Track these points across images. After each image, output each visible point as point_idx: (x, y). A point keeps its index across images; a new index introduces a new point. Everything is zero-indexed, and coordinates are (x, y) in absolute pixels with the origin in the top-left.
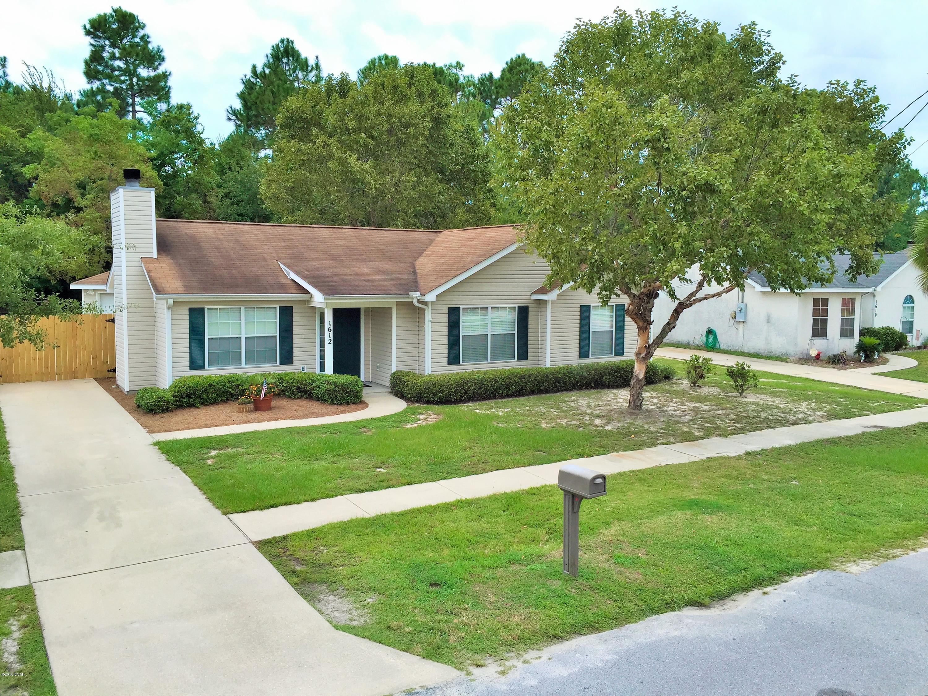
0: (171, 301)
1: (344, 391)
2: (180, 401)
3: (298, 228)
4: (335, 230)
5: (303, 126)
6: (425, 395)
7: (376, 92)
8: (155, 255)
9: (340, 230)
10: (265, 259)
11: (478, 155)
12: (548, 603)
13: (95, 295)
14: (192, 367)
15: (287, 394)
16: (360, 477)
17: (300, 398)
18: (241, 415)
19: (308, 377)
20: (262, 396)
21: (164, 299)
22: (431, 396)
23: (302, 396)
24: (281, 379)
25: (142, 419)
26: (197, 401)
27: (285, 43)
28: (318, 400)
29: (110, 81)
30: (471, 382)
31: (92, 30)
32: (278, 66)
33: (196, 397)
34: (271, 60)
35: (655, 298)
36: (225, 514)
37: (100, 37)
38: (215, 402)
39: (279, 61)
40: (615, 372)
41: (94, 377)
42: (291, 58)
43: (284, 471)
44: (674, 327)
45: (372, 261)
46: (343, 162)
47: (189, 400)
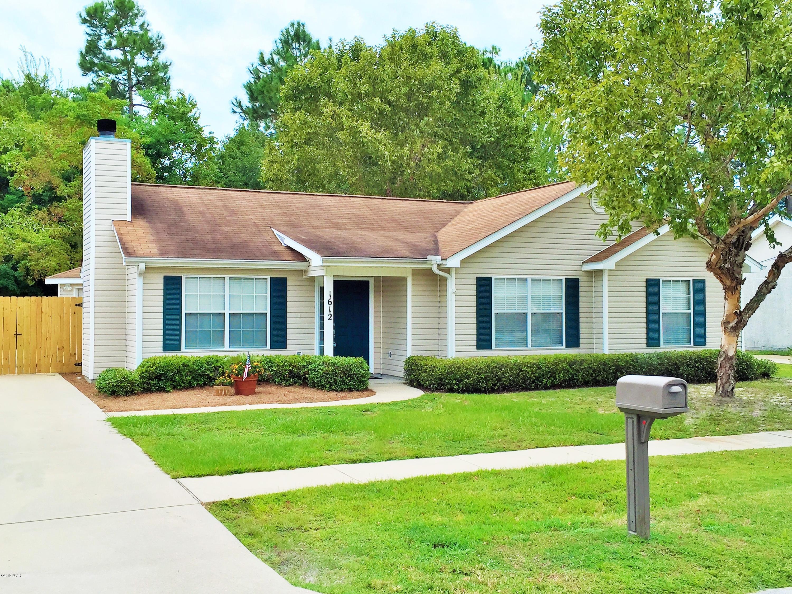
0: (142, 266)
1: (345, 374)
2: (148, 384)
3: (297, 196)
4: (341, 198)
5: (311, 97)
6: (447, 381)
7: (393, 53)
8: (129, 218)
9: (348, 198)
10: (256, 226)
11: (517, 127)
12: (606, 564)
13: (72, 290)
14: (165, 348)
15: (277, 380)
16: (354, 450)
17: (292, 385)
18: (218, 398)
19: (303, 359)
20: (245, 375)
21: (135, 262)
22: (455, 382)
23: (295, 383)
24: (270, 362)
25: (102, 402)
26: (168, 384)
27: (296, 26)
28: (314, 387)
29: (106, 73)
30: (506, 367)
31: (88, 18)
32: (287, 51)
33: (168, 379)
34: (280, 46)
35: (746, 249)
36: (175, 478)
37: (97, 26)
38: (189, 387)
39: (290, 47)
40: (696, 362)
41: (59, 371)
42: (302, 43)
43: (259, 443)
44: (774, 287)
45: (384, 230)
46: (354, 132)
47: (158, 383)
